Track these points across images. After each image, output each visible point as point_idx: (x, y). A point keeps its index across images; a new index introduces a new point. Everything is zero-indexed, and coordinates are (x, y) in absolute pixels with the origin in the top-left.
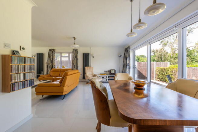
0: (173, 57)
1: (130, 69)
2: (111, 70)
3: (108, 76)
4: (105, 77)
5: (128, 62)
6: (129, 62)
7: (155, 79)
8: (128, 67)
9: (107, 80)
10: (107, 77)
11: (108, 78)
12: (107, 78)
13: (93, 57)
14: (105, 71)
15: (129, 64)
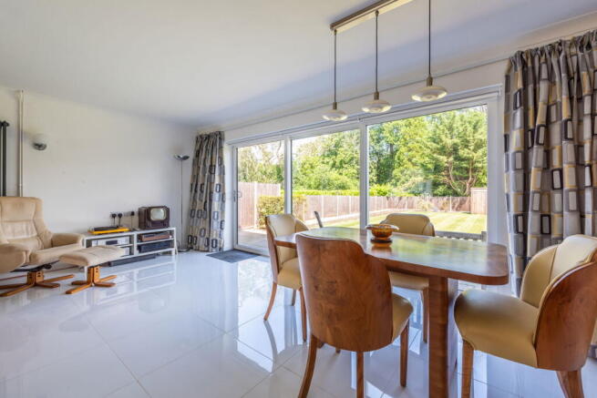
0: (265, 173)
1: (223, 201)
2: (150, 208)
3: (135, 234)
4: (122, 241)
5: (217, 181)
6: (222, 179)
7: (255, 226)
8: (216, 196)
9: (131, 253)
10: (131, 237)
11: (136, 244)
12: (131, 241)
13: (39, 146)
14: (114, 216)
15: (221, 186)
